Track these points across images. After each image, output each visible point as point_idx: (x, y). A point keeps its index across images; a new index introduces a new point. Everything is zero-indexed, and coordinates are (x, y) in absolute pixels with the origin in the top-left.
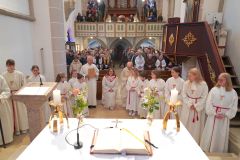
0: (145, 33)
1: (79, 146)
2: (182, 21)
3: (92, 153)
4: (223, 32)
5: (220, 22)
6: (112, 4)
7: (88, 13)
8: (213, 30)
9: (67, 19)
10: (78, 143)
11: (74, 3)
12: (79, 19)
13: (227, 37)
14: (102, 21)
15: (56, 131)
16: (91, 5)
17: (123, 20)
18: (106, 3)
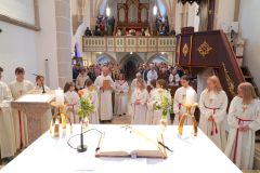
0: (157, 47)
1: (82, 149)
2: (196, 30)
3: (97, 156)
4: (240, 41)
5: (236, 31)
6: (122, 19)
7: (97, 27)
8: (230, 40)
9: (74, 33)
10: (82, 146)
11: (82, 17)
12: (88, 33)
13: (244, 46)
14: (112, 35)
15: (57, 136)
16: (100, 20)
17: (134, 34)
18: (116, 18)
